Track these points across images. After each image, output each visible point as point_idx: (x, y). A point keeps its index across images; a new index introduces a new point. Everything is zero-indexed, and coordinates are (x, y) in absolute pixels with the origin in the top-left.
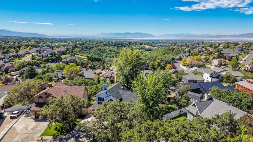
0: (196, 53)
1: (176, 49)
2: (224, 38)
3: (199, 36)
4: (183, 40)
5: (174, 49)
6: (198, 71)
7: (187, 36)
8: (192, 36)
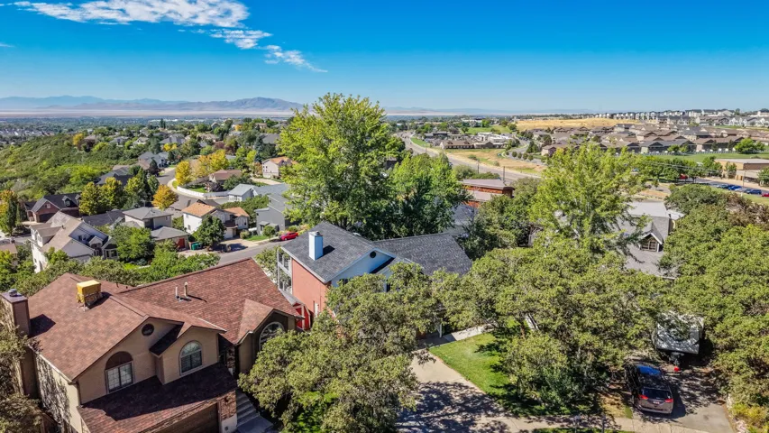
0: (186, 152)
1: (100, 144)
2: (201, 110)
3: (127, 105)
4: (77, 120)
5: (91, 144)
6: (255, 194)
7: (85, 106)
8: (102, 104)
